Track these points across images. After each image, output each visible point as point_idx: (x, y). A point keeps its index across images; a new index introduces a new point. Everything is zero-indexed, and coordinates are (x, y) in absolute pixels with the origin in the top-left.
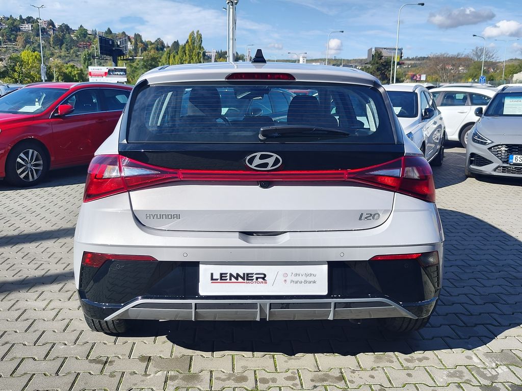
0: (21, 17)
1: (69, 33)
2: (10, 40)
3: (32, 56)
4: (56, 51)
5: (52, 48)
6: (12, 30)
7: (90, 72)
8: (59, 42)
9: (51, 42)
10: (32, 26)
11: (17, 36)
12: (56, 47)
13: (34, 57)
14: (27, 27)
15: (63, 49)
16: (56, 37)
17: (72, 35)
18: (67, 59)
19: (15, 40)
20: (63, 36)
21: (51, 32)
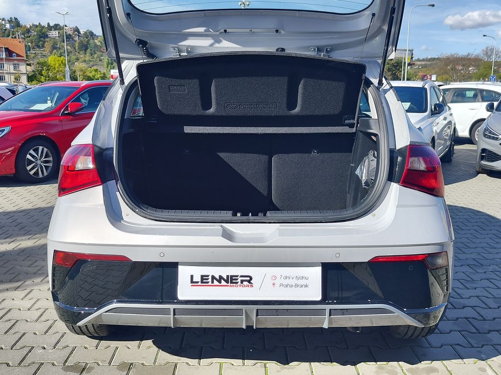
0: (48, 24)
1: (93, 39)
2: (38, 47)
3: (59, 61)
4: (81, 56)
5: (77, 53)
6: (41, 37)
7: (112, 76)
8: (84, 47)
9: (77, 48)
10: (59, 33)
11: (44, 42)
12: (81, 52)
13: (60, 62)
14: (54, 34)
15: (87, 54)
16: (81, 43)
17: (96, 41)
18: (91, 63)
19: (43, 47)
20: (88, 42)
21: (77, 38)
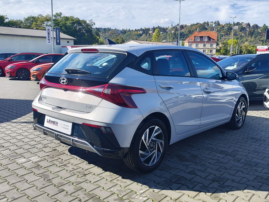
0: (234, 23)
1: (257, 29)
2: (227, 35)
3: (234, 41)
4: (249, 39)
5: (247, 37)
6: (229, 30)
7: (258, 49)
8: (251, 34)
9: (247, 34)
10: (239, 27)
11: (230, 32)
12: (249, 37)
13: (234, 42)
14: (236, 27)
15: (253, 37)
16: (250, 31)
17: (258, 30)
18: (254, 42)
19: (229, 34)
20: (254, 31)
21: (248, 29)
